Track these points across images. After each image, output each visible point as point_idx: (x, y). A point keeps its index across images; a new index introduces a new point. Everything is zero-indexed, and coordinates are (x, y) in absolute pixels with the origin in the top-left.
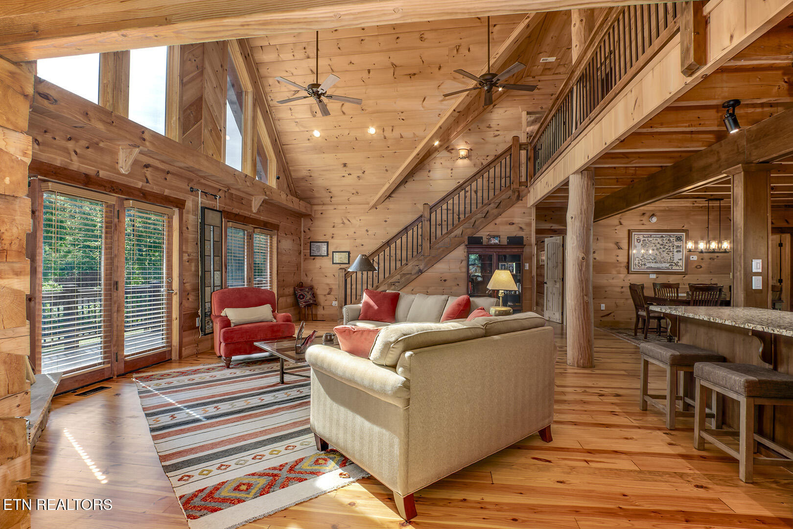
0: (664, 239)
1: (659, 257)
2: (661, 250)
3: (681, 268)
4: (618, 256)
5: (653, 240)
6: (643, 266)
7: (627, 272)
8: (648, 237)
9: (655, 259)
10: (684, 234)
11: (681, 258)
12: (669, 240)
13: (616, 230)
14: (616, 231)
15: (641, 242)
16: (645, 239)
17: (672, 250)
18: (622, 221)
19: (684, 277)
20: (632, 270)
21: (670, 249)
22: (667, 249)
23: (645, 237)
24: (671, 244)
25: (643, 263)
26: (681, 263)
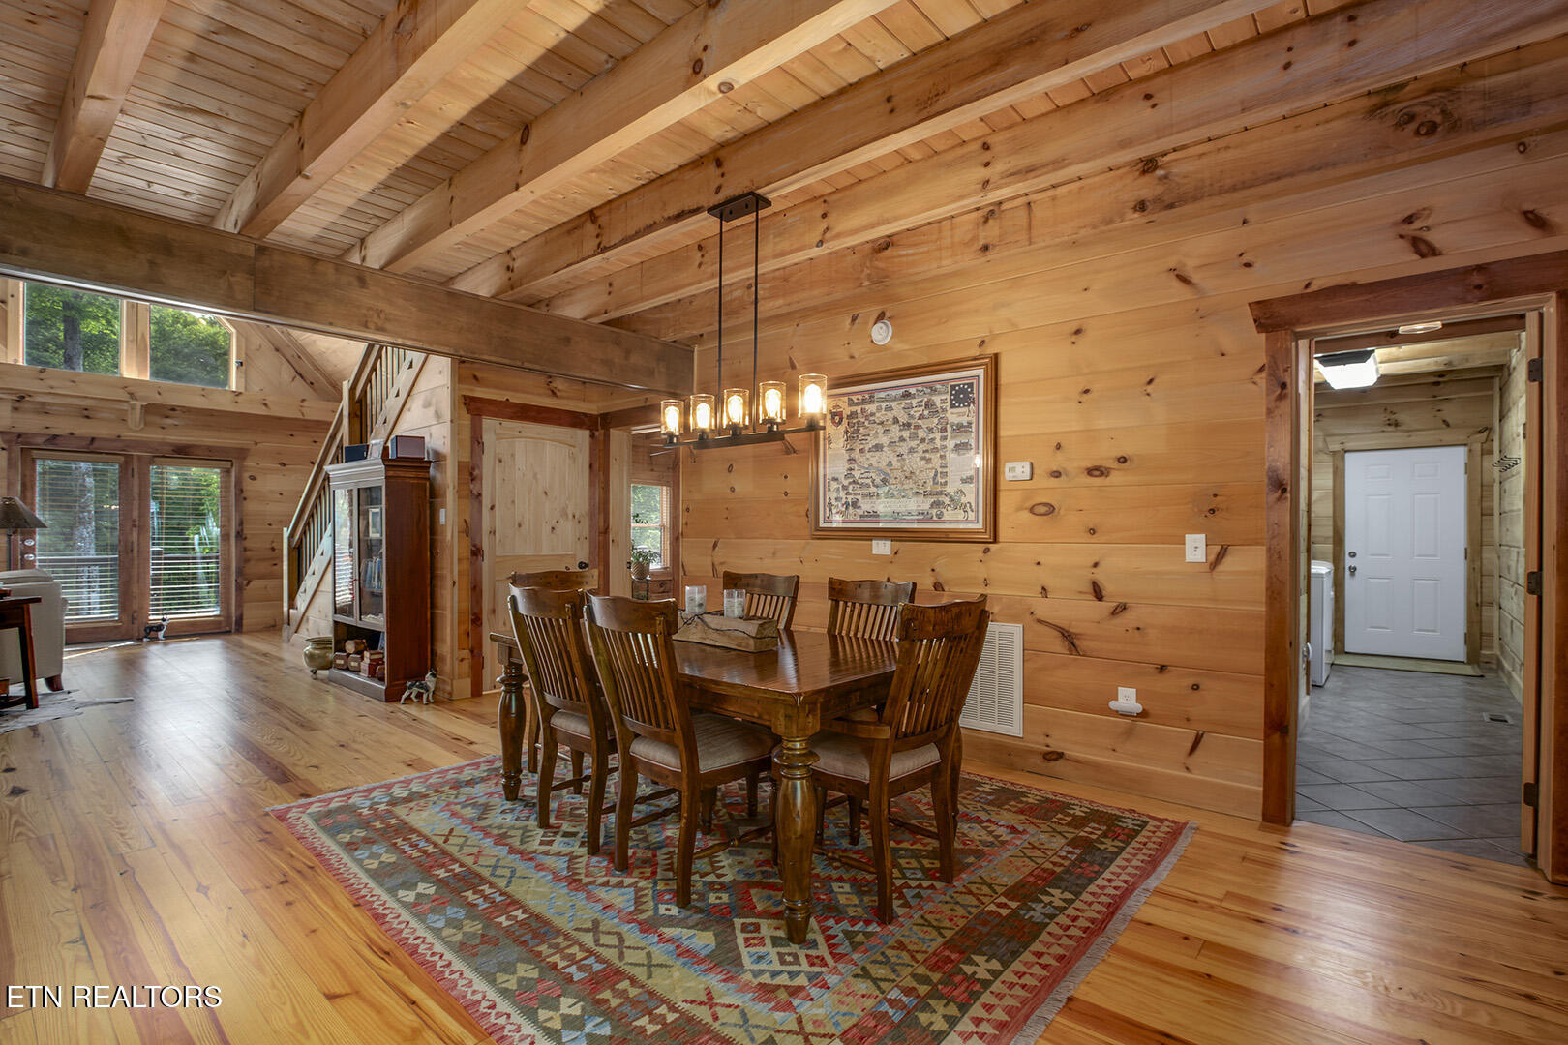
0: (914, 402)
1: (898, 474)
2: (903, 448)
3: (971, 516)
4: (786, 477)
5: (879, 409)
8: (864, 402)
10: (980, 373)
11: (973, 473)
12: (929, 405)
15: (845, 421)
16: (854, 409)
17: (938, 443)
18: (796, 357)
19: (988, 551)
20: (822, 524)
21: (933, 440)
22: (923, 441)
23: (856, 404)
24: (936, 421)
25: (850, 498)
26: (968, 499)
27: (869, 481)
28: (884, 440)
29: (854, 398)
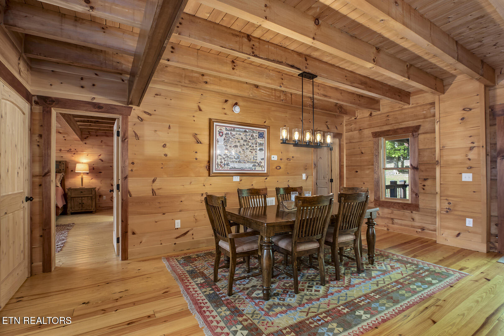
0: (248, 134)
1: (243, 155)
2: (244, 148)
3: (263, 169)
4: (196, 152)
5: (237, 134)
6: (226, 166)
7: (208, 174)
8: (231, 130)
9: (238, 157)
10: (266, 130)
11: (264, 157)
12: (252, 136)
13: (194, 116)
14: (195, 119)
15: (224, 136)
16: (228, 132)
17: (255, 148)
18: (202, 107)
19: (266, 179)
20: (214, 171)
21: (253, 146)
22: (250, 146)
23: (229, 131)
24: (254, 141)
25: (226, 162)
26: (263, 164)
27: (233, 157)
28: (238, 144)
29: (228, 128)
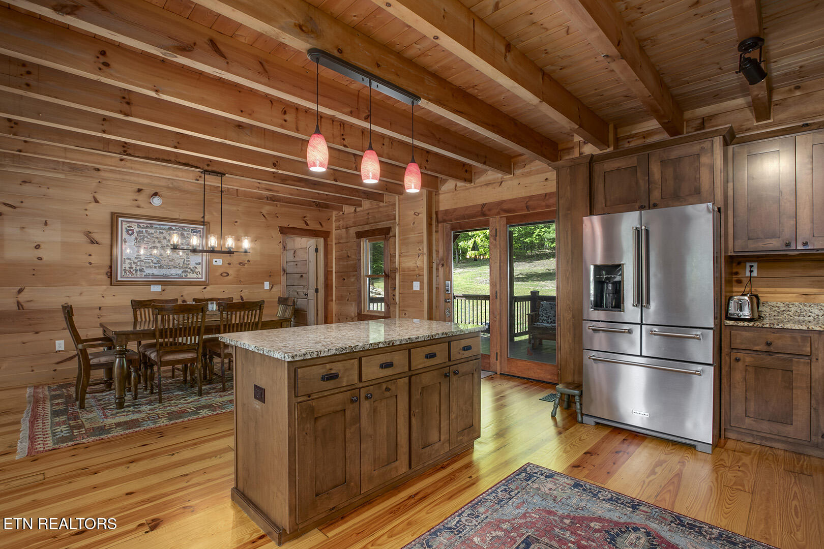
0: (174, 232)
1: (166, 259)
3: (200, 276)
4: (90, 255)
5: (156, 232)
6: (139, 273)
7: (109, 283)
8: (147, 227)
9: (158, 262)
10: (204, 227)
11: (200, 261)
12: (181, 235)
13: (86, 210)
14: (87, 212)
15: (135, 234)
16: (141, 230)
18: (99, 197)
19: (205, 288)
20: (119, 279)
23: (143, 228)
24: (185, 241)
25: (138, 268)
26: (199, 270)
27: (150, 261)
28: (159, 245)
29: (142, 225)
